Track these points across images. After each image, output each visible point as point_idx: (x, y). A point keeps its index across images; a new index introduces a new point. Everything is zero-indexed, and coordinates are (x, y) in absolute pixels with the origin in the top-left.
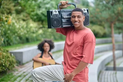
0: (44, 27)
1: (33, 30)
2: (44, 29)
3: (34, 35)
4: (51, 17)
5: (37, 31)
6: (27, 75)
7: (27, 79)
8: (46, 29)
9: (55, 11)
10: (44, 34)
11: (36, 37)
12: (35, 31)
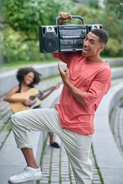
0: (29, 39)
1: (14, 44)
2: (29, 42)
3: (16, 52)
4: (44, 35)
5: (19, 47)
6: (6, 114)
7: (6, 121)
8: (33, 42)
9: (49, 28)
10: (30, 50)
11: (18, 54)
12: (16, 46)
